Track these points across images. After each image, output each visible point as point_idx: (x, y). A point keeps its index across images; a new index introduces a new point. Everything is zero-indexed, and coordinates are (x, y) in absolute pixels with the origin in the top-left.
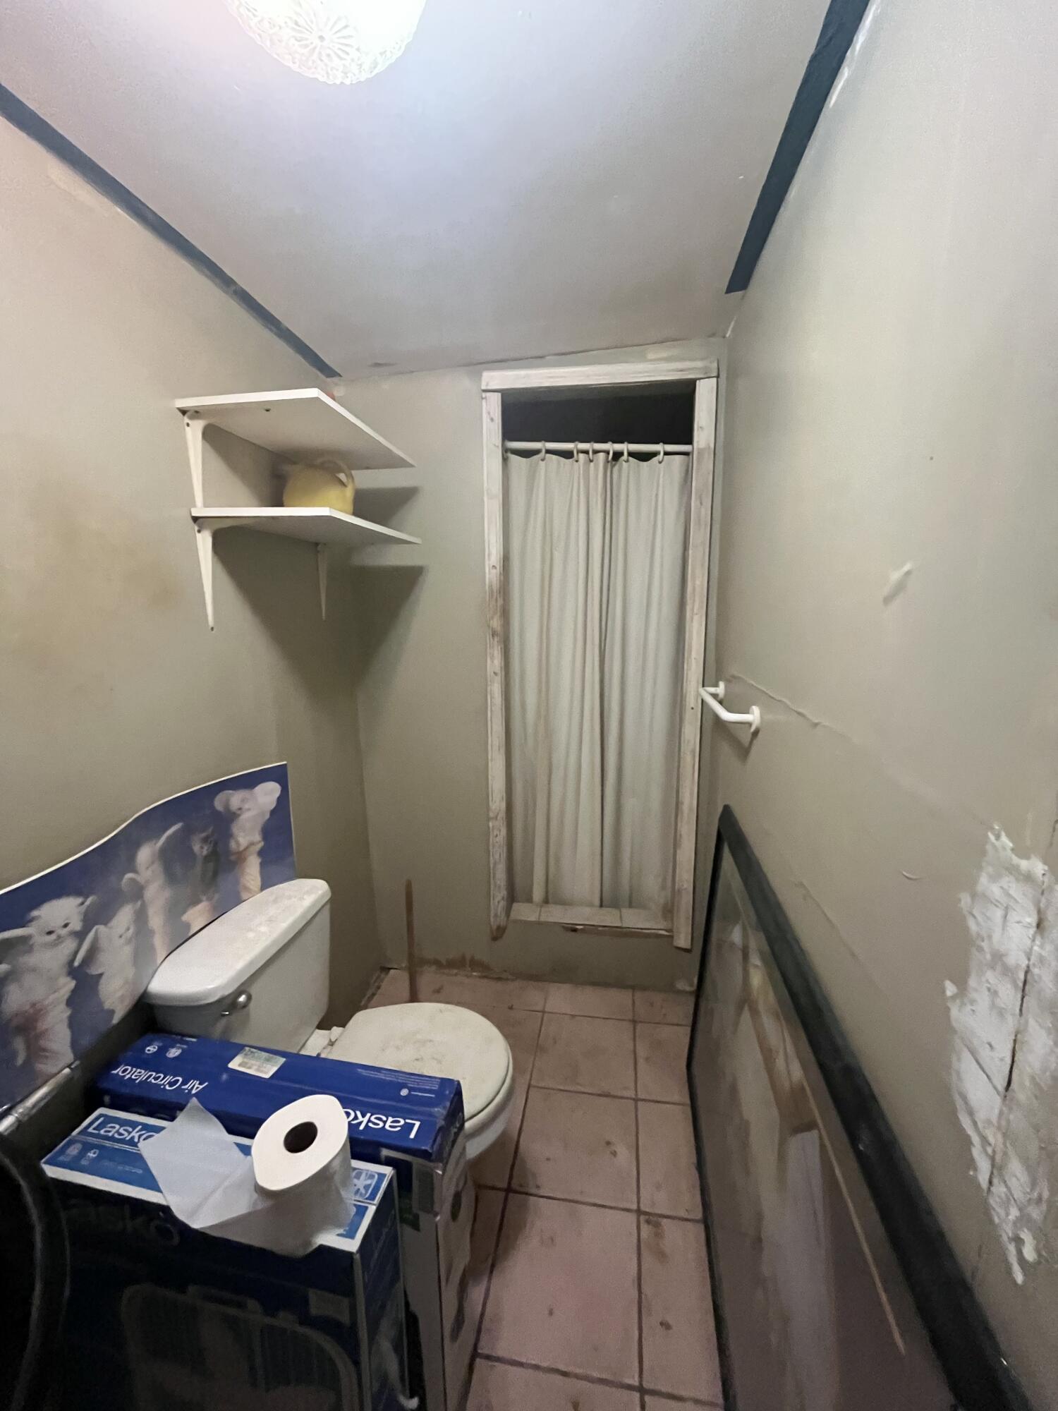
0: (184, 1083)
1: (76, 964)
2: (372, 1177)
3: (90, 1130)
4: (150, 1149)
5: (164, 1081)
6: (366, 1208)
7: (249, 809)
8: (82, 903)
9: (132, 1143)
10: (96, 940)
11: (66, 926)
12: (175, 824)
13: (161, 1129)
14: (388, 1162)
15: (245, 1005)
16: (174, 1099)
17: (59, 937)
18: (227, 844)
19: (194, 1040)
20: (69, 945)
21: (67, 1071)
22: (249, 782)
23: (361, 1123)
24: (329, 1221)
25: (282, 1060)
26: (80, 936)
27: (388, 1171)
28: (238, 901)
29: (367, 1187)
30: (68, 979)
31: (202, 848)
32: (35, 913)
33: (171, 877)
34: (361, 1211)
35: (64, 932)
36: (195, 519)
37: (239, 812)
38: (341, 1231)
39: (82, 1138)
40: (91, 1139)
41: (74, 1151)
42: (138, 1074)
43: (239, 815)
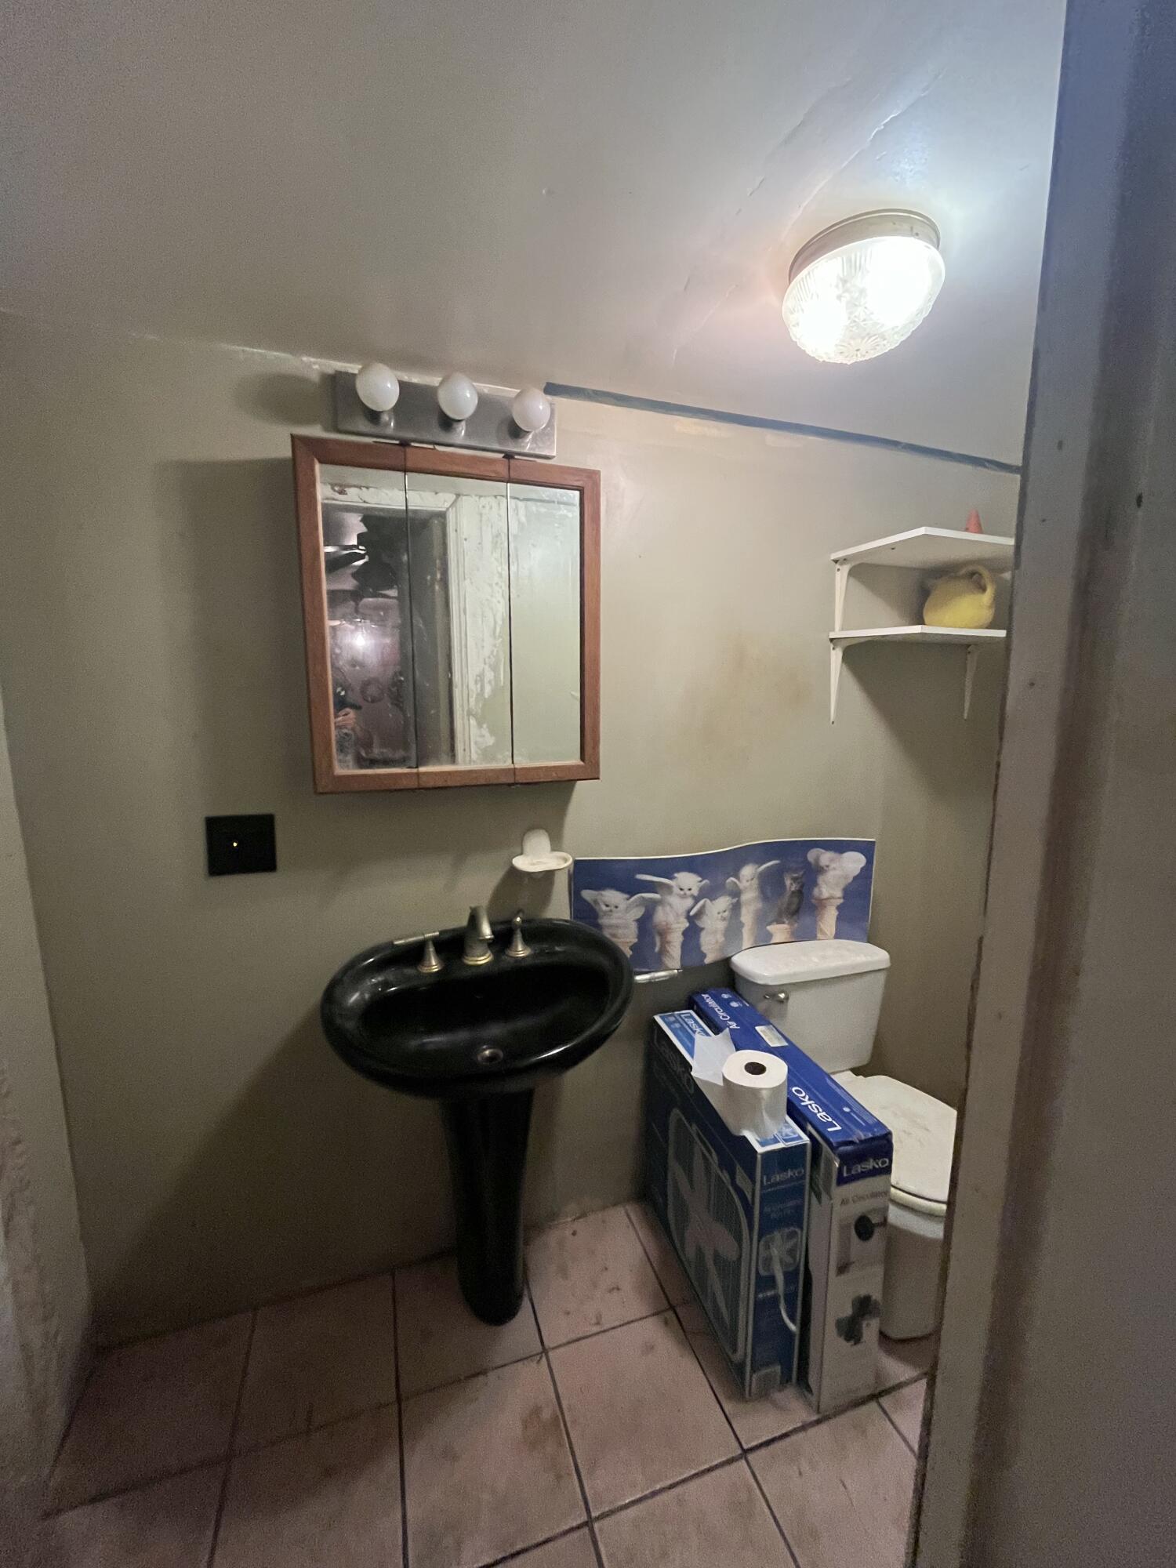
0: (730, 1020)
1: (692, 913)
2: (794, 1133)
3: (682, 1016)
4: (699, 1038)
5: (721, 1013)
6: (779, 1142)
7: (834, 869)
8: (701, 881)
9: (694, 1032)
10: (703, 906)
11: (690, 889)
12: (774, 860)
13: (708, 1034)
14: (810, 1136)
15: (781, 1002)
16: (722, 1025)
17: (685, 894)
18: (810, 890)
19: (748, 1005)
20: (689, 902)
21: (676, 971)
22: (840, 847)
23: (803, 1101)
24: (756, 1129)
25: (786, 1044)
26: (697, 900)
27: (806, 1139)
28: (813, 937)
29: (787, 1135)
30: (685, 920)
31: (791, 884)
32: (676, 875)
33: (764, 895)
34: (776, 1141)
35: (688, 893)
36: (832, 640)
37: (825, 868)
38: (759, 1139)
39: (678, 1018)
40: (680, 1019)
41: (672, 1019)
42: (711, 1002)
43: (826, 871)
